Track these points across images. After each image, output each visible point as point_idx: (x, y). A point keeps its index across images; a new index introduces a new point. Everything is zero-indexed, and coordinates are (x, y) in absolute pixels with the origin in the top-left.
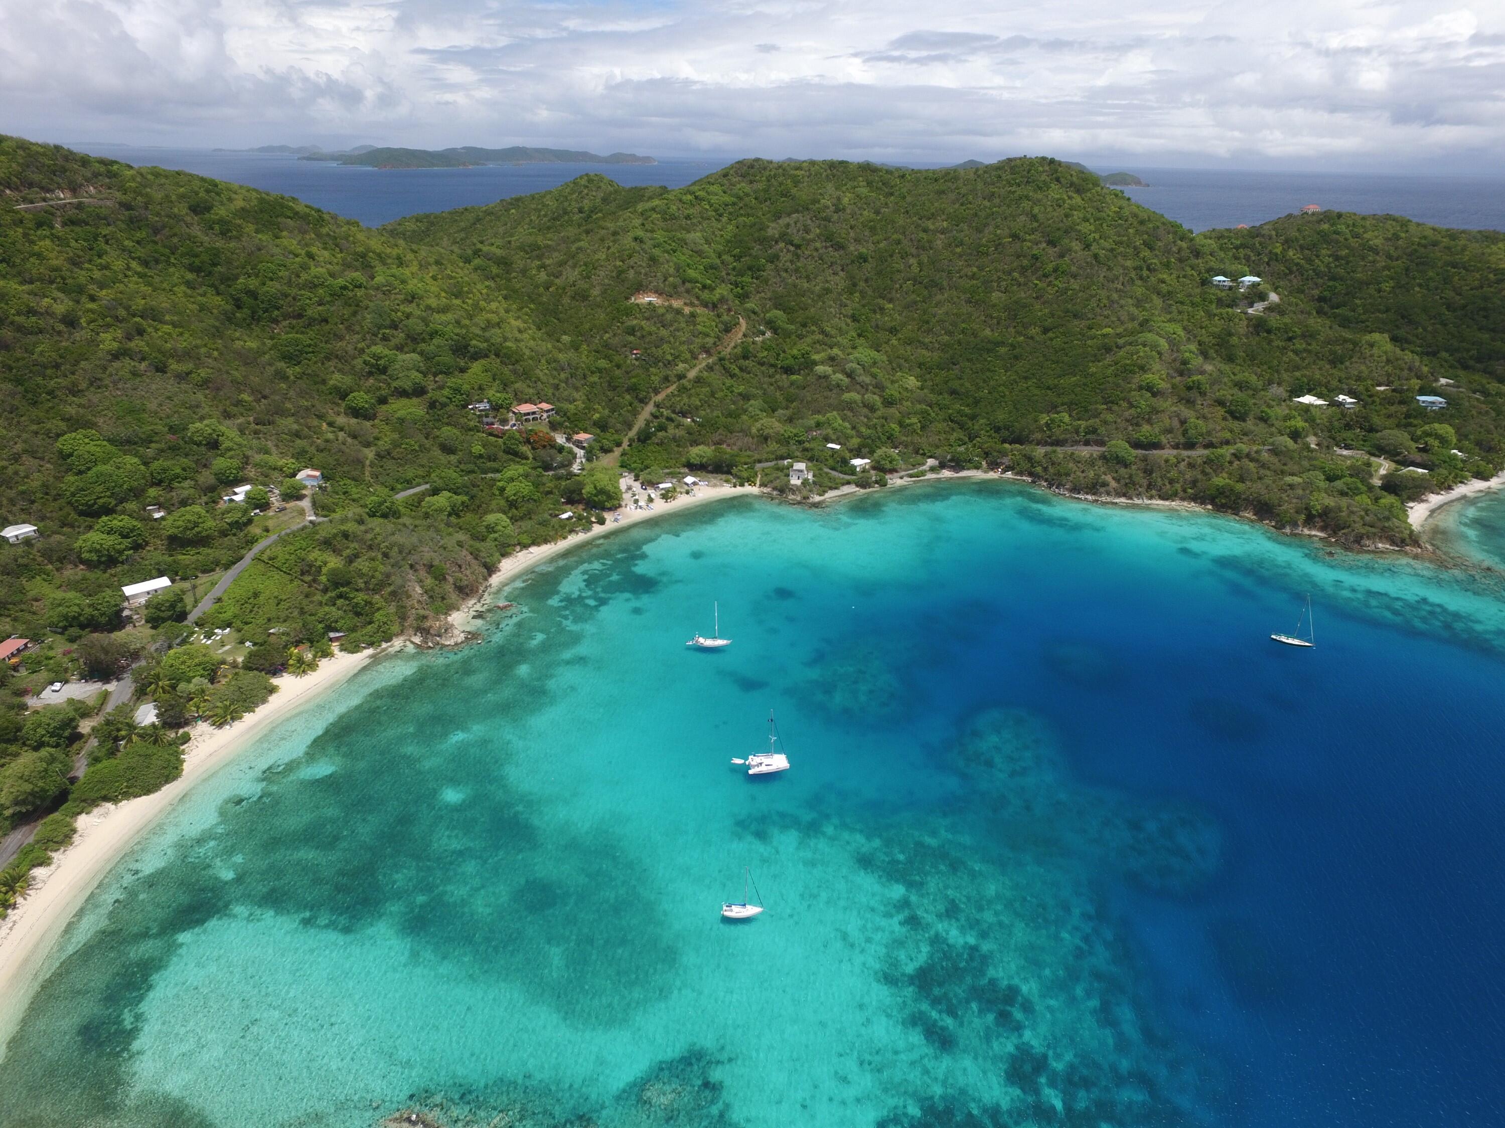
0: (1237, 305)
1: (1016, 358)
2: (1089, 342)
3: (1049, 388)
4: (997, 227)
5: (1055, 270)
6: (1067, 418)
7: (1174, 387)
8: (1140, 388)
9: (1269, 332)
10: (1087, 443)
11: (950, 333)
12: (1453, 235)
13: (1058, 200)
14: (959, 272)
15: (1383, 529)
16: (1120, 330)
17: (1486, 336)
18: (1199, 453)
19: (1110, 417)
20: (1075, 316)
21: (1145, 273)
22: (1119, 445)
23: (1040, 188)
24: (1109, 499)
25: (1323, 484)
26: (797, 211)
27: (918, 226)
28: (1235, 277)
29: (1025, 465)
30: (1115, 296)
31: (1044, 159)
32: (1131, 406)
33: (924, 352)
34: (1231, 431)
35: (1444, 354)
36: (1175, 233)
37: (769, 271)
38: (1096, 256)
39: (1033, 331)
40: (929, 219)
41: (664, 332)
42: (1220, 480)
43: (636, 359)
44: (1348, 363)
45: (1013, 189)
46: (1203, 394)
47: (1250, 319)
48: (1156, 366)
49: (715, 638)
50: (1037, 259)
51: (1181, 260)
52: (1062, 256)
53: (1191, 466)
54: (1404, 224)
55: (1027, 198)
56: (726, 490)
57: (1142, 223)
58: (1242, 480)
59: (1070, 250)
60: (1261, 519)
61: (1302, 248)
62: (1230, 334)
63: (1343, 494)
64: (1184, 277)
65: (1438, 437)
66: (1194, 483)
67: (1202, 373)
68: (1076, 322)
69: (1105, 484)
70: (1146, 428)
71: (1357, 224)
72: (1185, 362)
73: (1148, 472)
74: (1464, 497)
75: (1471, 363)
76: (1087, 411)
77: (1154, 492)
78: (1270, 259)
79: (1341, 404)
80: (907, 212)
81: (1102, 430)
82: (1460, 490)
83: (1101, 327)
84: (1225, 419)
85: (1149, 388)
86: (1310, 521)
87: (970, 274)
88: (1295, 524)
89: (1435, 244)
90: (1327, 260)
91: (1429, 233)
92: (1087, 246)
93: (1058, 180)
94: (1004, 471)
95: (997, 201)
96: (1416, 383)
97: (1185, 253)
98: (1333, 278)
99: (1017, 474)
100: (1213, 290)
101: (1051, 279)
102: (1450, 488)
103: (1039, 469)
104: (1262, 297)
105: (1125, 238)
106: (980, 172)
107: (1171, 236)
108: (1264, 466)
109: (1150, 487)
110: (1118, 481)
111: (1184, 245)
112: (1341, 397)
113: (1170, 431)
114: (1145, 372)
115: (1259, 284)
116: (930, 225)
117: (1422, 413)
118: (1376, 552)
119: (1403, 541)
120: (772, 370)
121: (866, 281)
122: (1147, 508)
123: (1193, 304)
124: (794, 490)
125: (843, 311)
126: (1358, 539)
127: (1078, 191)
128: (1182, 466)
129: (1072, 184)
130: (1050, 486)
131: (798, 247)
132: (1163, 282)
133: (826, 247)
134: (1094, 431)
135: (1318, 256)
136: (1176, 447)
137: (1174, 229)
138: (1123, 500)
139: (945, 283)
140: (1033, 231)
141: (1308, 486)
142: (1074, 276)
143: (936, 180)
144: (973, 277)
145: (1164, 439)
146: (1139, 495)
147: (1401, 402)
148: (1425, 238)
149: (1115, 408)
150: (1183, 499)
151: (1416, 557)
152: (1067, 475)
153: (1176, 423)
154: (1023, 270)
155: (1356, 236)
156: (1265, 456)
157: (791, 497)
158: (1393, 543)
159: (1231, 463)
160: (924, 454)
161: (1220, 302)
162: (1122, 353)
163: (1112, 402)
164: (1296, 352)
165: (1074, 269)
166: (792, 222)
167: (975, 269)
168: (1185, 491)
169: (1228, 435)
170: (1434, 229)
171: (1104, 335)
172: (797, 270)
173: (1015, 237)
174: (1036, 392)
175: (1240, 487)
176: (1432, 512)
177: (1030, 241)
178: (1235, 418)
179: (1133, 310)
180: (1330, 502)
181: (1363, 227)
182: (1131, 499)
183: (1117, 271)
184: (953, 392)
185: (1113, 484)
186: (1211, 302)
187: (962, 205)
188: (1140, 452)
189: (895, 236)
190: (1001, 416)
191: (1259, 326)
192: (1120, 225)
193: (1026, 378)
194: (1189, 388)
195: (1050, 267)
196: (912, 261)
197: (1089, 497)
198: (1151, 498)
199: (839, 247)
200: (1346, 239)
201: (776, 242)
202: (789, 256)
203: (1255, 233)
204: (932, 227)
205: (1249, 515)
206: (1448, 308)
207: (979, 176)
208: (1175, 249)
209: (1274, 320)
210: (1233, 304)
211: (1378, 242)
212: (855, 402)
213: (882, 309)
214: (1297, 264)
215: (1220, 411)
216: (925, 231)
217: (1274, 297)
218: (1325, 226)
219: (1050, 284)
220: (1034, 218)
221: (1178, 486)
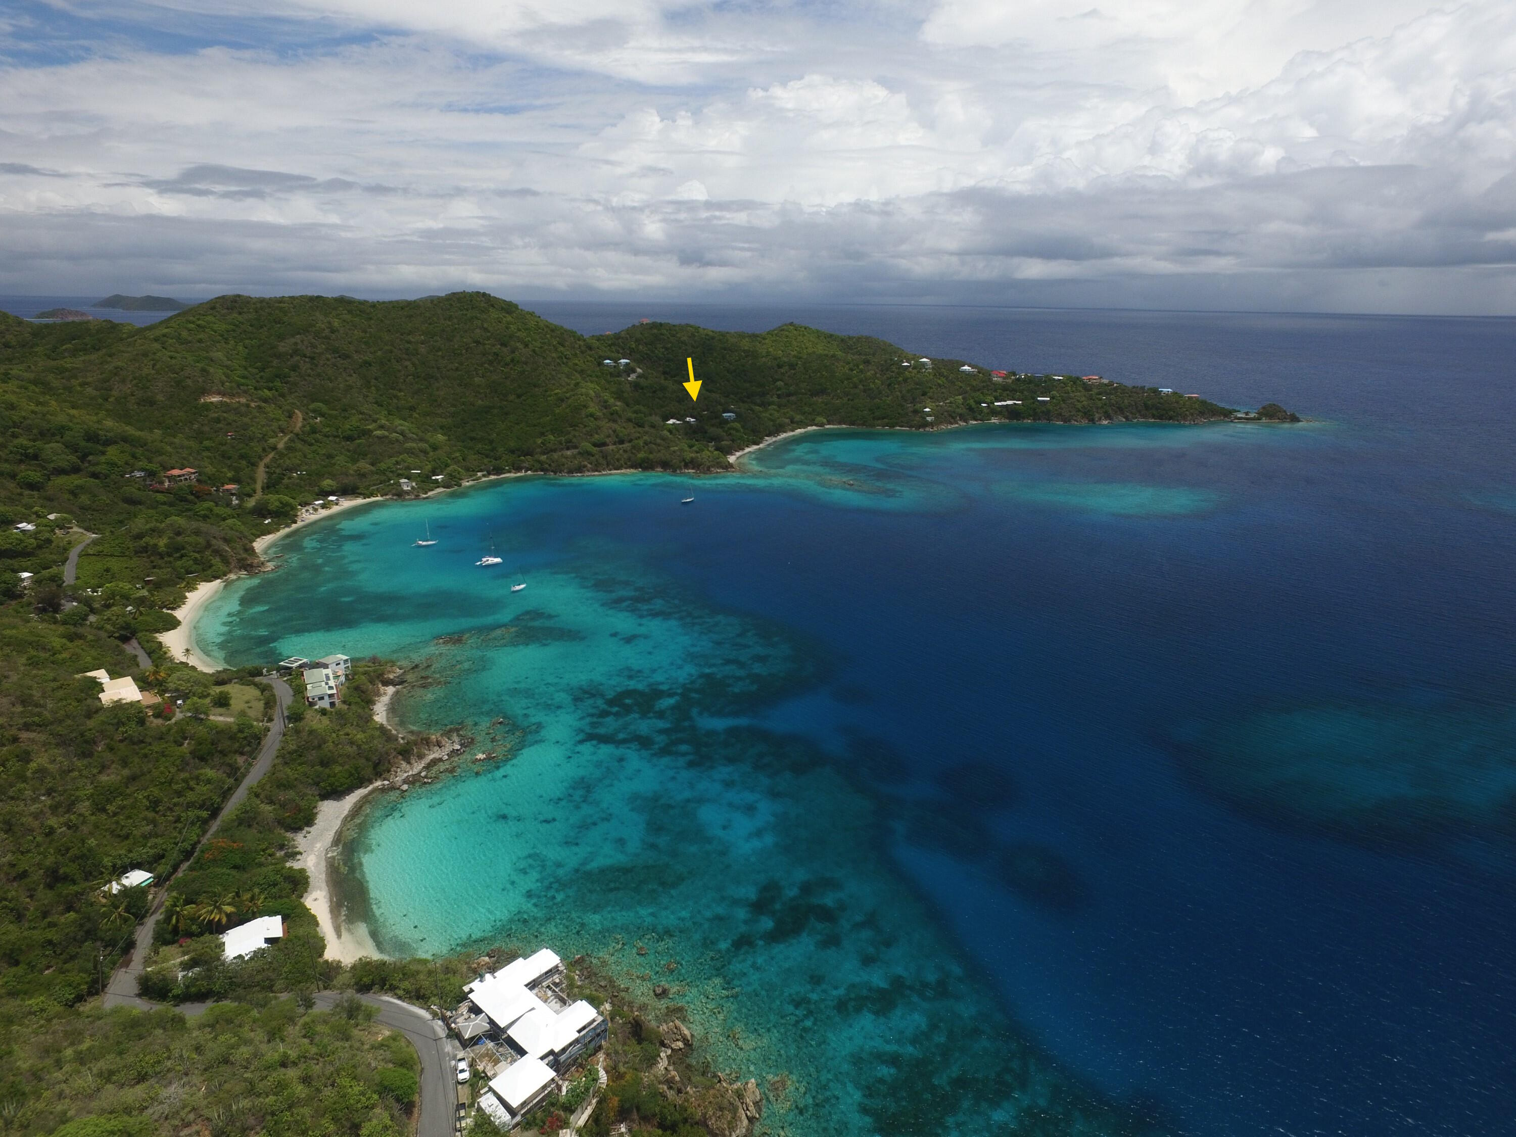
0: (621, 376)
1: (506, 414)
2: (549, 398)
3: (535, 426)
4: (462, 337)
5: (512, 360)
6: (552, 438)
7: (604, 414)
8: (587, 416)
9: (642, 389)
10: (568, 449)
11: (454, 406)
12: (723, 335)
13: (498, 318)
14: (445, 367)
15: (718, 463)
16: (564, 390)
17: (748, 385)
18: (626, 445)
19: (577, 434)
20: (535, 386)
21: (565, 360)
22: (586, 445)
23: (483, 311)
24: (589, 474)
25: (687, 449)
26: (299, 333)
27: (401, 340)
28: (616, 360)
29: (538, 466)
30: (554, 373)
31: (478, 293)
32: (585, 426)
33: (440, 419)
34: (639, 433)
35: (732, 396)
36: (574, 336)
37: (293, 377)
38: (534, 351)
39: (512, 397)
40: (409, 334)
41: (246, 420)
42: (641, 455)
43: (233, 439)
44: (686, 402)
45: (465, 312)
46: (620, 417)
47: (630, 383)
48: (591, 404)
49: (427, 540)
50: (497, 355)
51: (582, 352)
52: (513, 352)
53: (625, 451)
54: (697, 329)
55: (477, 318)
56: (360, 501)
57: (553, 331)
58: (651, 453)
59: (517, 348)
60: (665, 470)
61: (646, 344)
62: (623, 392)
63: (697, 452)
64: (588, 361)
65: (734, 429)
66: (629, 459)
67: (617, 406)
68: (537, 389)
69: (585, 466)
70: (596, 436)
71: (671, 328)
72: (606, 401)
73: (605, 457)
74: (750, 452)
75: (745, 399)
76: (562, 432)
77: (611, 467)
78: (631, 352)
79: (688, 422)
80: (389, 331)
81: (574, 440)
82: (747, 450)
83: (552, 390)
84: (634, 427)
85: (592, 415)
86: (686, 466)
87: (454, 368)
88: (681, 469)
89: (713, 338)
90: (661, 350)
91: (711, 333)
92: (526, 346)
93: (493, 306)
94: (526, 471)
95: (455, 321)
96: (719, 407)
97: (583, 348)
98: (668, 360)
99: (534, 472)
100: (606, 368)
101: (511, 366)
102: (743, 449)
103: (547, 466)
104: (634, 371)
105: (546, 340)
106: (435, 302)
107: (572, 338)
108: (659, 445)
109: (608, 465)
110: (591, 464)
111: (581, 343)
112: (688, 419)
113: (609, 436)
114: (587, 408)
115: (629, 363)
116: (410, 338)
117: (726, 421)
118: (717, 472)
119: (726, 466)
120: (337, 440)
121: (376, 379)
122: (611, 474)
123: (597, 377)
124: (407, 493)
125: (368, 399)
126: (708, 469)
127: (508, 313)
128: (621, 451)
129: (502, 309)
130: (555, 473)
131: (312, 358)
132: (576, 365)
133: (335, 358)
134: (570, 441)
135: (656, 348)
136: (615, 444)
137: (572, 334)
138: (596, 473)
139: (438, 375)
140: (488, 339)
141: (682, 450)
142: (526, 363)
143: (402, 308)
144: (457, 369)
145: (608, 440)
146: (604, 470)
147: (716, 418)
148: (708, 335)
149: (577, 428)
150: (626, 468)
151: (733, 472)
152: (563, 465)
153: (610, 431)
154: (491, 363)
155: (673, 336)
156: (659, 441)
157: (407, 497)
158: (723, 469)
159: (643, 447)
160: (473, 471)
161: (611, 374)
162: (570, 401)
163: (574, 426)
164: (659, 398)
165: (523, 359)
166: (299, 341)
167: (457, 365)
168: (626, 464)
169: (638, 435)
170: (713, 332)
171: (556, 394)
172: (319, 375)
173: (478, 342)
174: (528, 428)
175: (651, 456)
176: (738, 458)
177: (489, 344)
178: (639, 426)
179: (566, 380)
180: (693, 455)
181: (675, 330)
182: (600, 472)
183: (549, 359)
184: (472, 439)
185: (589, 466)
186: (607, 375)
187: (430, 324)
188: (598, 449)
189: (386, 348)
190: (512, 444)
191: (636, 386)
192: (540, 333)
193: (517, 424)
194: (612, 414)
195: (508, 359)
196: (407, 363)
197: (579, 474)
198: (610, 470)
199: (346, 357)
200: (668, 338)
201: (292, 356)
202: (308, 365)
203: (617, 336)
204: (413, 340)
205: (659, 469)
206: (728, 372)
207: (436, 305)
208: (577, 346)
209: (642, 381)
210: (619, 375)
211: (685, 338)
212: (414, 448)
213: (396, 397)
214: (647, 354)
215: (631, 425)
216: (409, 342)
217: (639, 370)
218: (655, 331)
219: (511, 369)
220: (486, 330)
221: (622, 462)
